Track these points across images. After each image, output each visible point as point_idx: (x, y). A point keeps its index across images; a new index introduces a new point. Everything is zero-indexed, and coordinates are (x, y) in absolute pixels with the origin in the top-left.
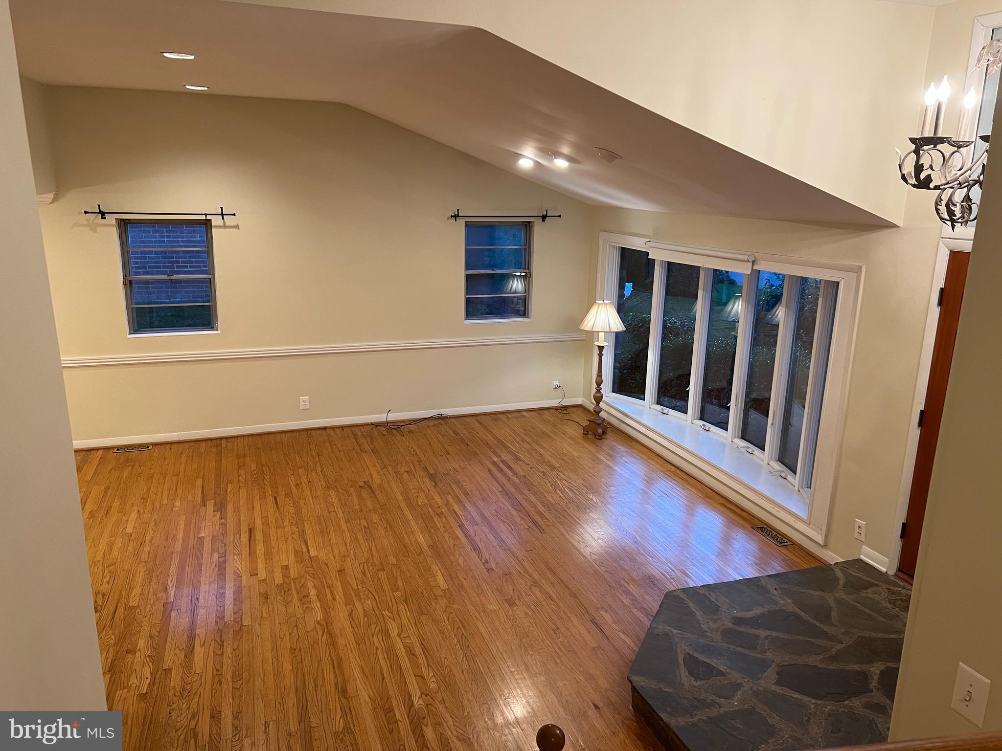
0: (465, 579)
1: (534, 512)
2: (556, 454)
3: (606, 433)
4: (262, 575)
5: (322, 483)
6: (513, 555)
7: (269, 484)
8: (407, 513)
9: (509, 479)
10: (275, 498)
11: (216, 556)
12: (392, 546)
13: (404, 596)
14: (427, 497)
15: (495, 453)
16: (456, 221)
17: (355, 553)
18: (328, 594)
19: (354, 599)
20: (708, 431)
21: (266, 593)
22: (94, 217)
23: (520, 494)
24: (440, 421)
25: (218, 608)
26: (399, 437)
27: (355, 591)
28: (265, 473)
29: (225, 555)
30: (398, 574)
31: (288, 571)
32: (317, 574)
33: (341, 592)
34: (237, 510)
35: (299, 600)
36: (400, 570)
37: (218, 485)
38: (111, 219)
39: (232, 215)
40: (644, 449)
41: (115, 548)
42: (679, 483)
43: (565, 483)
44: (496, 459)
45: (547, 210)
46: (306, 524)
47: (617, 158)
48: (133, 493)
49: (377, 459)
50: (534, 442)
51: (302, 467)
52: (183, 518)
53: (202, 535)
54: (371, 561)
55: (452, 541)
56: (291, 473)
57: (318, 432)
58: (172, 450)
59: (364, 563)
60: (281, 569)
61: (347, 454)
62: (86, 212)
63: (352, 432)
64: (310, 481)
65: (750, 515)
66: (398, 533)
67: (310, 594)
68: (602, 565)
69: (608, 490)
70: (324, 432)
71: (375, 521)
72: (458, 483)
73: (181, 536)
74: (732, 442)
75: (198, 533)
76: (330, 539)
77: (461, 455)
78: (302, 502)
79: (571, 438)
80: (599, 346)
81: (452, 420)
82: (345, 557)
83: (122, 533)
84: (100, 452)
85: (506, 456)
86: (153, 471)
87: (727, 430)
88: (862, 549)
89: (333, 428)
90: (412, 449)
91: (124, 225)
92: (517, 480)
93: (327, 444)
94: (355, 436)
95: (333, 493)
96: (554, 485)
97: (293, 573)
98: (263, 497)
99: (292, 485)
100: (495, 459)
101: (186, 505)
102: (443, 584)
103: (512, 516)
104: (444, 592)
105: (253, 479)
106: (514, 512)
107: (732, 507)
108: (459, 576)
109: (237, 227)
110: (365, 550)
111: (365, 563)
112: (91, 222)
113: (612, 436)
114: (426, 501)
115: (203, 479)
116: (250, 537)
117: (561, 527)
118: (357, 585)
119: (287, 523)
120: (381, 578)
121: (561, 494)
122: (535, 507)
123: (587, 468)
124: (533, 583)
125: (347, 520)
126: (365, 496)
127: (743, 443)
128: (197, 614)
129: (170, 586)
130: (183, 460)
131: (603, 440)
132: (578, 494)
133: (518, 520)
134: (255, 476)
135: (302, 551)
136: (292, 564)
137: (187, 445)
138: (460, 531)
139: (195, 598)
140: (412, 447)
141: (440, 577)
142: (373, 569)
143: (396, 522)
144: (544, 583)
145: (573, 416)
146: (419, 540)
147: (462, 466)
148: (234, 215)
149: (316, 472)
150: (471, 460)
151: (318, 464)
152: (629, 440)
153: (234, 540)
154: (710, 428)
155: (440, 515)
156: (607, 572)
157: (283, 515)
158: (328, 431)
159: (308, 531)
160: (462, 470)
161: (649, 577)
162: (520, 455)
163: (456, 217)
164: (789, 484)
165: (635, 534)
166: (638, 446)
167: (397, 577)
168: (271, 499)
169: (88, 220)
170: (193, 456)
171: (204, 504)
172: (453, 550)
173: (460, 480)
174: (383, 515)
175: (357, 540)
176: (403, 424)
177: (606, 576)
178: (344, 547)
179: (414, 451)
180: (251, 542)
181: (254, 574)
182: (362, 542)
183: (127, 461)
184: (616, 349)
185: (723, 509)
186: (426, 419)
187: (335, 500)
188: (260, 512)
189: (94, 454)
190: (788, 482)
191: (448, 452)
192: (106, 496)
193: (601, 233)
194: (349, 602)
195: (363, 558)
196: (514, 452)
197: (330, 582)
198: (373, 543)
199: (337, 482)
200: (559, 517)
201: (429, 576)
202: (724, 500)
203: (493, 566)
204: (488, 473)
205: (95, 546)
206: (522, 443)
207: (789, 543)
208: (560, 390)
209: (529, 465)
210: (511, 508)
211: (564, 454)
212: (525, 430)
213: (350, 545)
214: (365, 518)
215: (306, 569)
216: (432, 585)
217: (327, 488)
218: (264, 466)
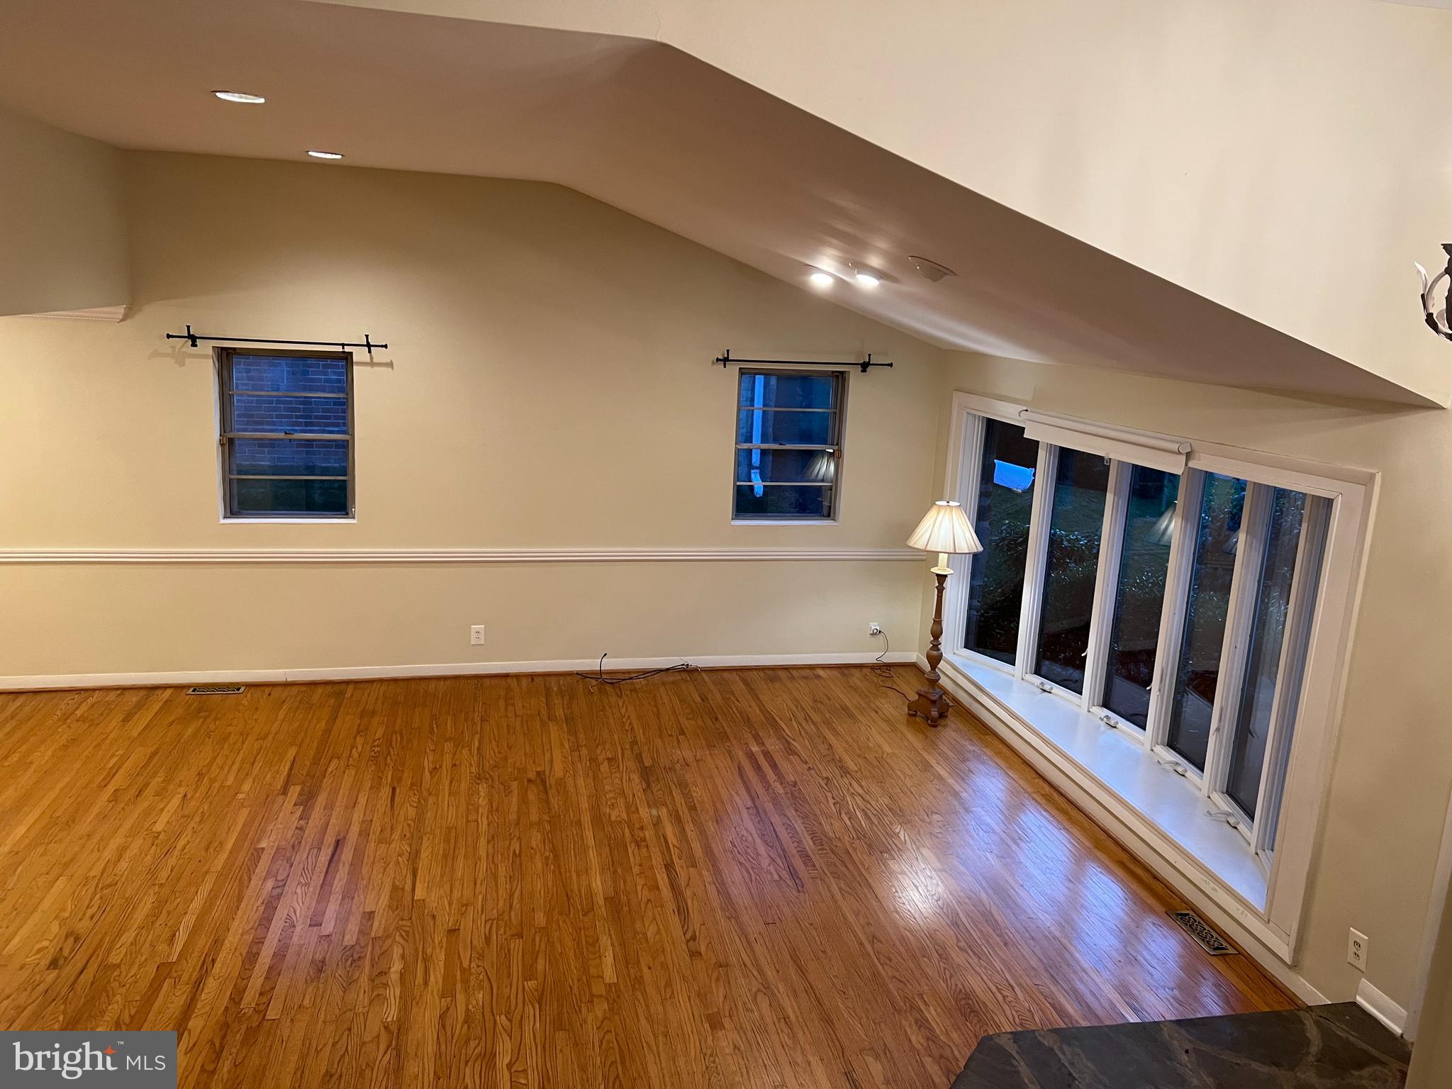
0: (650, 968)
1: (794, 851)
2: (855, 746)
3: (946, 717)
4: (328, 927)
5: (473, 769)
6: (742, 930)
7: (392, 765)
8: (589, 834)
9: (767, 786)
10: (394, 789)
11: (270, 884)
12: (548, 893)
13: (540, 988)
14: (628, 807)
15: (757, 738)
16: (725, 367)
17: (485, 899)
18: (418, 974)
19: (459, 986)
20: (1115, 727)
21: (323, 962)
22: (182, 343)
23: (779, 816)
24: (684, 675)
25: (239, 980)
26: (613, 699)
27: (463, 970)
28: (394, 744)
29: (284, 885)
30: (543, 946)
31: (370, 923)
32: (414, 934)
33: (440, 973)
34: (329, 807)
35: (369, 979)
36: (548, 939)
37: (316, 762)
38: (206, 348)
39: (382, 346)
40: (1005, 750)
41: (127, 855)
42: (1053, 817)
43: (859, 802)
44: (755, 749)
45: (869, 355)
46: (425, 839)
47: (946, 274)
48: (189, 762)
49: (569, 733)
50: (824, 723)
51: (451, 740)
52: (245, 812)
53: (263, 845)
54: (506, 917)
55: (646, 892)
56: (432, 747)
57: (494, 682)
58: (272, 697)
59: (493, 920)
60: (360, 918)
61: (527, 721)
62: (169, 336)
63: (545, 684)
64: (455, 765)
65: (1168, 888)
66: (563, 870)
67: (392, 970)
68: (888, 962)
69: (928, 820)
70: (503, 682)
71: (534, 844)
72: (683, 785)
73: (229, 845)
74: (1152, 750)
75: (259, 841)
76: (453, 869)
77: (702, 738)
78: (431, 800)
79: (887, 721)
80: (938, 575)
81: (704, 675)
82: (467, 905)
83: (147, 830)
84: (169, 692)
85: (773, 745)
86: (230, 729)
87: (1144, 728)
88: (1360, 984)
89: (518, 677)
90: (628, 722)
91: (226, 357)
92: (780, 789)
93: (502, 704)
94: (548, 690)
95: (483, 789)
96: (840, 804)
97: (377, 927)
98: (376, 787)
99: (427, 770)
100: (753, 749)
101: (258, 790)
102: (609, 974)
103: (758, 854)
104: (608, 987)
105: (373, 753)
106: (762, 849)
107: (1139, 871)
108: (641, 960)
109: (390, 365)
110: (502, 896)
111: (495, 922)
112: (177, 350)
113: (956, 722)
114: (624, 816)
115: (300, 748)
116: (333, 855)
117: (833, 882)
118: (470, 961)
119: (396, 836)
120: (512, 952)
121: (848, 822)
122: (800, 842)
123: (902, 777)
124: (762, 988)
125: (490, 837)
126: (531, 796)
127: (1170, 756)
128: (203, 990)
129: (181, 933)
130: (281, 715)
131: (939, 728)
132: (876, 823)
133: (765, 862)
134: (376, 749)
135: (403, 889)
136: (381, 911)
137: (295, 690)
138: (665, 876)
139: (211, 958)
140: (629, 717)
141: (609, 960)
142: (505, 934)
143: (567, 850)
144: (781, 990)
145: (898, 681)
146: (594, 885)
147: (698, 757)
148: (386, 346)
149: (470, 750)
150: (715, 746)
151: (477, 736)
152: (981, 730)
153: (307, 858)
154: (1117, 723)
155: (639, 843)
156: (894, 977)
157: (397, 821)
158: (509, 680)
159: (425, 854)
160: (695, 763)
161: (966, 994)
162: (795, 743)
163: (725, 360)
164: (1240, 836)
165: (958, 909)
166: (996, 743)
167: (538, 952)
168: (386, 791)
169: (173, 347)
170: (298, 707)
171: (284, 791)
172: (643, 909)
173: (689, 782)
174: (550, 835)
175: (495, 877)
176: (627, 676)
177: (891, 986)
178: (472, 886)
179: (631, 723)
180: (331, 864)
181: (315, 923)
182: (502, 880)
183: (199, 710)
184: (973, 578)
185: (1120, 872)
186: (661, 670)
187: (483, 802)
188: (363, 813)
189: (157, 695)
190: (1238, 834)
191: (683, 730)
192: (148, 765)
193: (955, 394)
194: (448, 992)
195: (495, 911)
196: (787, 738)
197: (429, 951)
198: (519, 884)
199: (496, 769)
200: (835, 864)
201: (591, 956)
202: (1124, 856)
203: (703, 949)
204: (736, 772)
205: (99, 851)
206: (804, 723)
207: (1231, 951)
208: (881, 636)
209: (806, 763)
210: (758, 841)
211: (869, 748)
212: (815, 701)
213: (481, 884)
214: (519, 838)
215: (400, 923)
216: (591, 974)
217: (479, 778)
218: (396, 732)
